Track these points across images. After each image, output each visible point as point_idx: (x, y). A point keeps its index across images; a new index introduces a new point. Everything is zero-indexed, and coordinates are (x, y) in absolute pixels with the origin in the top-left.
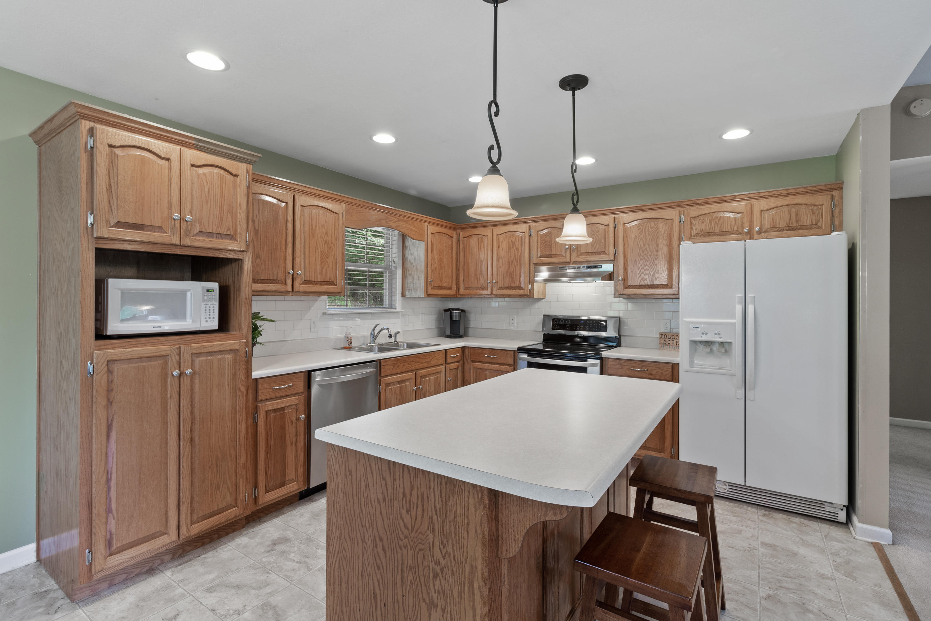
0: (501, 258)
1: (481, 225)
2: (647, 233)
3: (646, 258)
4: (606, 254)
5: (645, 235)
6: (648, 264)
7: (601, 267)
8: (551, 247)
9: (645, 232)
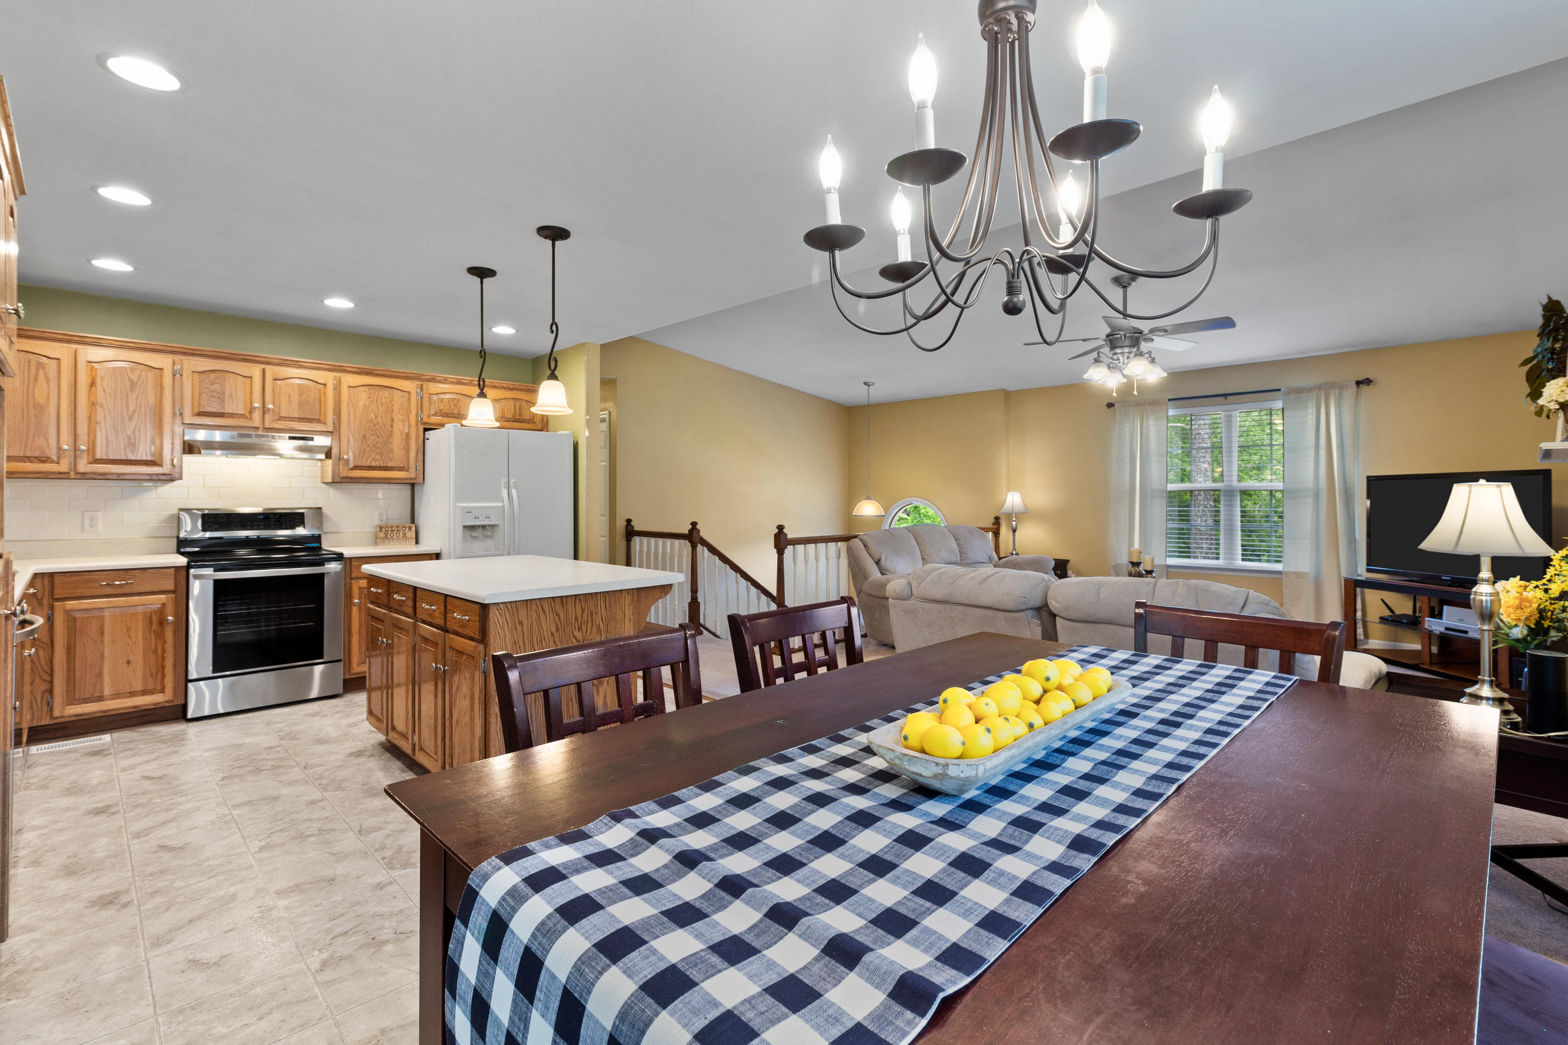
0: (101, 406)
1: (36, 334)
2: (379, 403)
3: (379, 434)
4: (322, 423)
5: (378, 406)
6: (381, 441)
7: (312, 439)
8: (223, 401)
9: (377, 401)
